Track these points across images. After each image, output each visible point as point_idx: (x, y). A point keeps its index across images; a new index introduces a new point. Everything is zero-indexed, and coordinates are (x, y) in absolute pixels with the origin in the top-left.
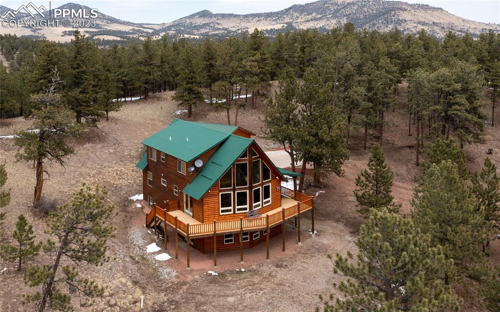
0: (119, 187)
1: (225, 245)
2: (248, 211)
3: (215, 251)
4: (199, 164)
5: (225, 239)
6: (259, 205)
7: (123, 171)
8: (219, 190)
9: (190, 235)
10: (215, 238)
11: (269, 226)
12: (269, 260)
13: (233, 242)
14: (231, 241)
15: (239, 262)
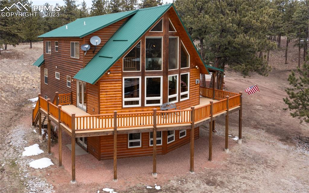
0: (21, 90)
1: (130, 149)
2: (161, 104)
3: (115, 158)
4: (96, 41)
5: (129, 141)
6: (174, 99)
7: (29, 77)
8: (122, 73)
9: (76, 132)
10: (115, 137)
11: (195, 123)
12: (193, 173)
13: (140, 146)
14: (138, 144)
15: (150, 174)
